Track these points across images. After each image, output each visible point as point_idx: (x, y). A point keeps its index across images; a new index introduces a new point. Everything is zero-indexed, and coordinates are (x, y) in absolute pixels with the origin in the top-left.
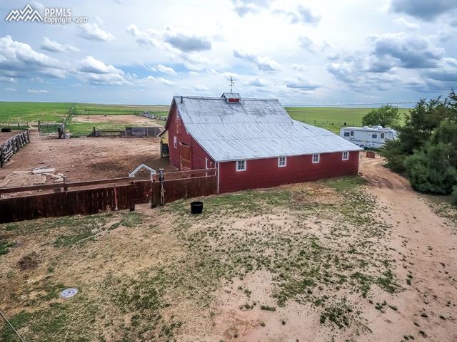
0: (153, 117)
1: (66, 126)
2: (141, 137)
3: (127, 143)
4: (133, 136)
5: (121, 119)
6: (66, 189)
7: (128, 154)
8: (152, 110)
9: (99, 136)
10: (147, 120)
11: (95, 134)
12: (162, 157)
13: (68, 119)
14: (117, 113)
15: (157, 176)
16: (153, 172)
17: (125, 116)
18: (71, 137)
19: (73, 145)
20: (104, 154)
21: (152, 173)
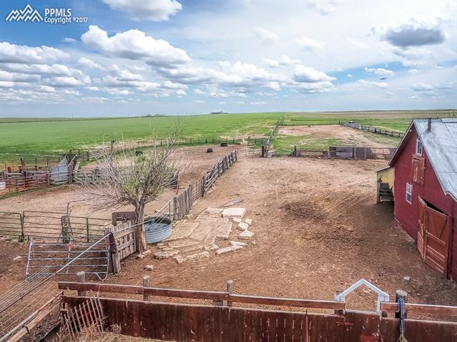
0: (360, 128)
1: (271, 140)
2: (347, 159)
3: (330, 168)
4: (337, 158)
5: (325, 131)
6: (229, 304)
7: (331, 188)
8: (358, 117)
9: (300, 156)
10: (353, 132)
11: (295, 154)
12: (379, 203)
13: (276, 131)
14: (320, 122)
15: (392, 308)
16: (384, 297)
17: (329, 126)
18: (273, 156)
19: (273, 168)
20: (302, 185)
21: (380, 299)
